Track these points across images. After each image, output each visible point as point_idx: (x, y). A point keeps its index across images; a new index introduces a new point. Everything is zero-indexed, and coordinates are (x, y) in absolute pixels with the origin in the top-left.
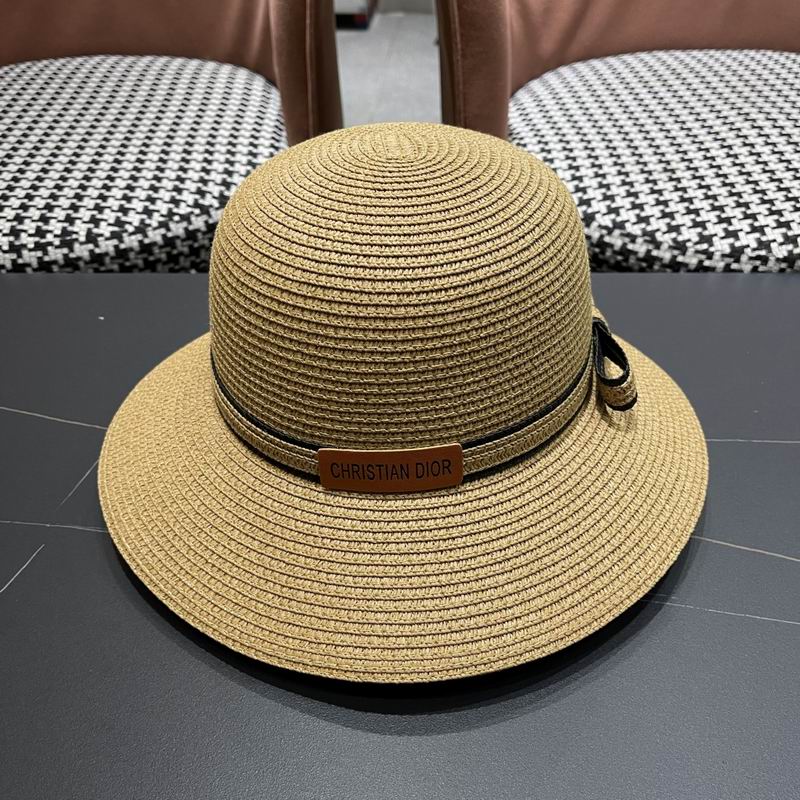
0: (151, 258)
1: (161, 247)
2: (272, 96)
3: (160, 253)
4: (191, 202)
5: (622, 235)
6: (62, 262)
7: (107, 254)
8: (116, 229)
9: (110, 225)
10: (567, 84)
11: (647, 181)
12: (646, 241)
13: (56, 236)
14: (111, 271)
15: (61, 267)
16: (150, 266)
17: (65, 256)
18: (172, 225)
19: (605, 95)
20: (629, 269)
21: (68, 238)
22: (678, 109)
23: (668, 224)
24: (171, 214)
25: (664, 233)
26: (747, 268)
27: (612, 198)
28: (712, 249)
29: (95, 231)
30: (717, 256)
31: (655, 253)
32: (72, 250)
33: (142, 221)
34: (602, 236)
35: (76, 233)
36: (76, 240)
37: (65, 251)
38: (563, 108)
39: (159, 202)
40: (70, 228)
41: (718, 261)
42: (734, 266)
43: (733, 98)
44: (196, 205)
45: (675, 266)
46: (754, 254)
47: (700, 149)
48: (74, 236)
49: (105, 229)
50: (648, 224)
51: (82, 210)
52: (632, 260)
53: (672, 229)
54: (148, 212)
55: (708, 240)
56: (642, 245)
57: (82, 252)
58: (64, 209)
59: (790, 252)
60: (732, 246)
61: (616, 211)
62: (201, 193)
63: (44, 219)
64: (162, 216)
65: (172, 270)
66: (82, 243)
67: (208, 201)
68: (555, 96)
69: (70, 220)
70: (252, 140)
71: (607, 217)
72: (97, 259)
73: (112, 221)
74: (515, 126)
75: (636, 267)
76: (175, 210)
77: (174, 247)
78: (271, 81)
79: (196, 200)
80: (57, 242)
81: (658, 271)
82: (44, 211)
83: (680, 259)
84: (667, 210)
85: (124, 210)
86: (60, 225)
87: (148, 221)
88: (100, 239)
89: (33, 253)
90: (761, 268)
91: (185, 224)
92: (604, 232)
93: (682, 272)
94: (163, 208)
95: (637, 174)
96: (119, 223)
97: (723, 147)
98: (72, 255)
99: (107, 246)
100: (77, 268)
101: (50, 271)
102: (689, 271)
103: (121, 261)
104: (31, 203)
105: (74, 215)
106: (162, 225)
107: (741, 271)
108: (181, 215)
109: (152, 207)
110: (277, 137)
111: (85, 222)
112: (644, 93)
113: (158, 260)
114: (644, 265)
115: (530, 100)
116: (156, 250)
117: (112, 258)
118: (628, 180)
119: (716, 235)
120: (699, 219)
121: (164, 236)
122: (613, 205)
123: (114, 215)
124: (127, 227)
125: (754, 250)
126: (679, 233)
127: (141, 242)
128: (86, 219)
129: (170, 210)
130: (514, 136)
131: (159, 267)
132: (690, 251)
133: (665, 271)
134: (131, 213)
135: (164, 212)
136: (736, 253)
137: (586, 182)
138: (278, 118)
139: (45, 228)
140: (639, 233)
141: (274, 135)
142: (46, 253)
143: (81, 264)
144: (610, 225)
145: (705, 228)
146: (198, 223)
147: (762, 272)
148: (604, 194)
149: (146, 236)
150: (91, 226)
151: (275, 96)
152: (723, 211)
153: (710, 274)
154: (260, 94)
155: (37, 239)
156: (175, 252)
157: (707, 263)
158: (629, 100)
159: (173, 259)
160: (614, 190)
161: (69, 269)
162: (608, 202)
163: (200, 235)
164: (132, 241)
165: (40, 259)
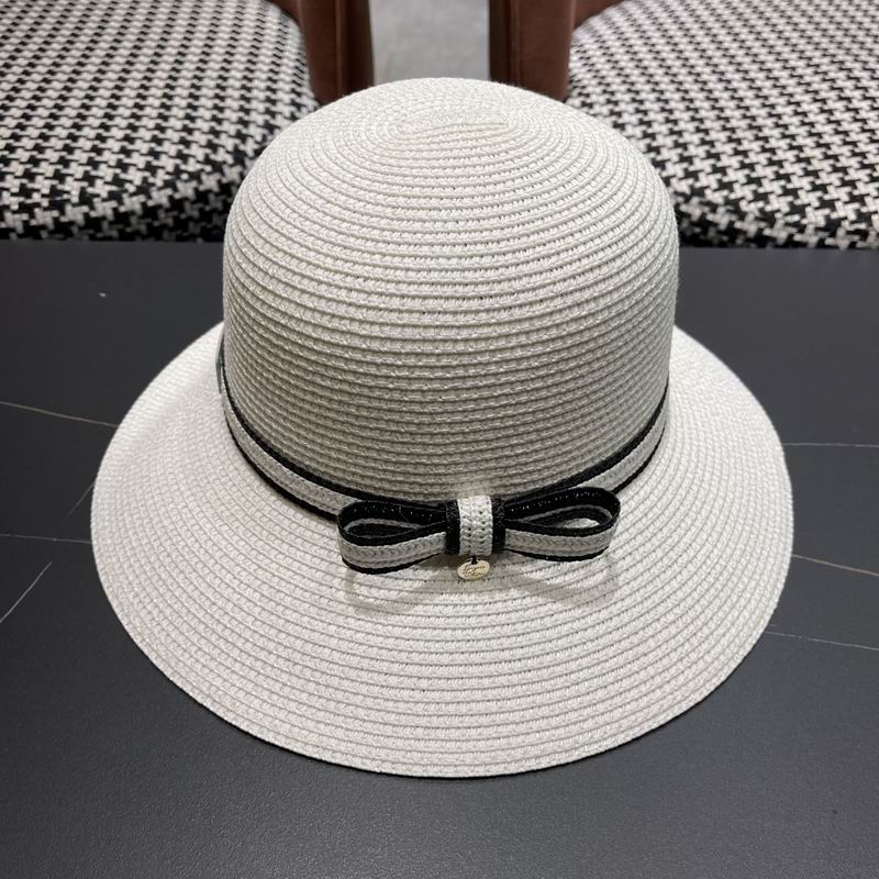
0: (156, 224)
1: (167, 211)
2: (290, 30)
3: (167, 217)
4: (201, 158)
5: (702, 203)
6: (51, 226)
7: (104, 218)
8: (114, 188)
9: (106, 183)
10: (634, 23)
11: (730, 140)
12: (728, 211)
13: (43, 196)
14: (110, 238)
15: (51, 233)
16: (155, 233)
17: (56, 220)
18: (180, 185)
19: (678, 36)
20: (708, 244)
21: (58, 199)
22: (763, 54)
23: (755, 192)
24: (177, 172)
25: (750, 202)
26: (843, 243)
27: (689, 160)
28: (804, 221)
29: (90, 190)
30: (810, 229)
31: (738, 225)
32: (63, 213)
33: (145, 180)
35: (68, 192)
36: (68, 201)
37: (55, 213)
38: (630, 51)
39: (163, 157)
40: (60, 187)
41: (810, 236)
42: (829, 241)
43: (825, 43)
44: (207, 161)
45: (761, 240)
46: (852, 228)
47: (789, 103)
48: (65, 196)
49: (101, 189)
50: (732, 190)
51: (73, 165)
52: (712, 233)
53: (759, 197)
54: (151, 169)
55: (799, 210)
56: (723, 215)
57: (75, 215)
58: (51, 164)
60: (827, 218)
61: (694, 175)
62: (213, 147)
63: (30, 176)
64: (168, 173)
65: (180, 239)
66: (74, 205)
67: (221, 156)
68: (620, 36)
69: (60, 177)
70: (269, 83)
71: (683, 182)
72: (93, 223)
73: (109, 179)
74: (575, 71)
75: (716, 241)
76: (183, 167)
77: (182, 210)
78: (288, 12)
79: (207, 156)
80: (45, 203)
81: (741, 246)
82: (29, 166)
83: (767, 232)
84: (754, 175)
85: (123, 167)
86: (48, 183)
87: (151, 180)
88: (96, 200)
89: (17, 216)
90: (860, 244)
91: (194, 184)
92: (681, 199)
93: (769, 248)
94: (168, 163)
95: (718, 131)
96: (117, 181)
97: (815, 100)
98: (63, 219)
99: (104, 209)
100: (69, 234)
101: (39, 237)
102: (777, 246)
103: (121, 226)
104: (12, 156)
105: (64, 171)
106: (168, 184)
107: (836, 247)
108: (189, 173)
109: (155, 163)
110: (299, 81)
111: (77, 180)
112: (722, 35)
113: (164, 226)
114: (725, 238)
115: (591, 41)
116: (162, 214)
117: (111, 223)
118: (708, 138)
119: (809, 205)
120: (789, 186)
121: (171, 198)
122: (692, 169)
123: (111, 171)
124: (127, 186)
126: (767, 202)
127: (144, 204)
128: (79, 176)
129: (177, 167)
130: (574, 84)
131: (166, 234)
132: (780, 223)
133: (748, 247)
134: (132, 170)
135: (170, 168)
136: (832, 226)
137: (660, 141)
138: (298, 57)
139: (30, 186)
140: (721, 201)
141: (295, 78)
142: (32, 216)
143: (75, 229)
144: (688, 191)
145: (797, 197)
146: (210, 182)
147: (859, 249)
148: (681, 155)
149: (149, 197)
150: (85, 184)
151: (293, 30)
152: (818, 177)
153: (800, 251)
154: (275, 27)
155: (21, 199)
156: (183, 216)
157: (798, 238)
158: (706, 42)
159: (181, 224)
160: (692, 151)
161: (61, 236)
162: (685, 165)
163: (212, 197)
164: (133, 203)
165: (25, 223)
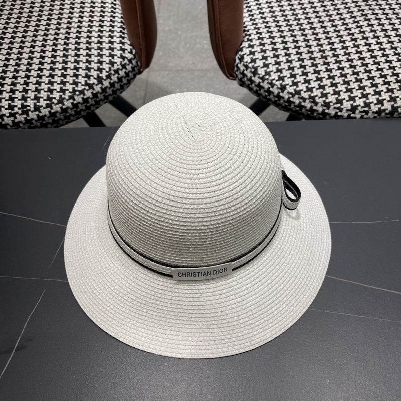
0: (67, 115)
1: (71, 109)
3: (71, 111)
4: (83, 83)
5: (299, 98)
6: (24, 122)
7: (45, 116)
8: (48, 102)
9: (44, 100)
11: (313, 65)
12: (310, 102)
13: (19, 109)
15: (24, 124)
16: (67, 118)
17: (25, 119)
18: (76, 97)
21: (25, 109)
23: (322, 93)
24: (74, 91)
25: (319, 98)
26: (358, 116)
27: (295, 76)
28: (342, 107)
29: (38, 104)
30: (344, 110)
31: (315, 108)
32: (28, 115)
33: (60, 96)
34: (289, 98)
35: (29, 106)
36: (29, 110)
37: (25, 116)
39: (67, 84)
40: (25, 104)
41: (345, 113)
42: (352, 115)
44: (86, 84)
45: (324, 115)
46: (362, 110)
47: (341, 41)
48: (28, 108)
49: (43, 103)
50: (312, 92)
51: (29, 92)
52: (304, 110)
53: (323, 95)
54: (62, 91)
55: (340, 101)
56: (308, 103)
57: (33, 116)
58: (20, 92)
59: (380, 109)
60: (352, 105)
61: (295, 84)
62: (88, 76)
63: (12, 99)
64: (70, 92)
66: (32, 112)
67: (92, 81)
69: (24, 99)
71: (292, 88)
72: (41, 118)
73: (45, 98)
76: (76, 88)
77: (78, 107)
79: (86, 81)
80: (20, 112)
82: (10, 94)
83: (327, 111)
84: (322, 84)
86: (20, 102)
87: (63, 96)
88: (41, 108)
89: (9, 119)
90: (365, 117)
91: (82, 96)
92: (290, 96)
94: (69, 87)
95: (308, 60)
96: (49, 99)
98: (28, 118)
99: (45, 112)
100: (32, 124)
101: (19, 126)
102: (331, 118)
103: (52, 118)
104: (3, 89)
105: (26, 95)
106: (71, 97)
107: (355, 118)
108: (79, 91)
109: (64, 88)
111: (32, 100)
113: (71, 115)
114: (309, 113)
116: (69, 111)
117: (48, 117)
118: (303, 64)
119: (344, 99)
120: (337, 90)
121: (72, 103)
122: (295, 81)
123: (46, 93)
124: (53, 100)
125: (362, 107)
126: (327, 98)
127: (61, 108)
129: (73, 88)
131: (72, 118)
132: (332, 108)
133: (320, 119)
134: (55, 92)
135: (71, 90)
136: (354, 109)
137: (282, 66)
139: (12, 104)
140: (307, 97)
142: (15, 118)
143: (33, 122)
144: (294, 92)
145: (340, 95)
146: (88, 94)
148: (291, 74)
149: (64, 105)
150: (36, 101)
152: (349, 85)
155: (10, 111)
156: (78, 110)
157: (339, 114)
159: (78, 113)
160: (296, 71)
161: (28, 125)
162: (293, 79)
163: (90, 100)
164: (57, 108)
165: (13, 121)
